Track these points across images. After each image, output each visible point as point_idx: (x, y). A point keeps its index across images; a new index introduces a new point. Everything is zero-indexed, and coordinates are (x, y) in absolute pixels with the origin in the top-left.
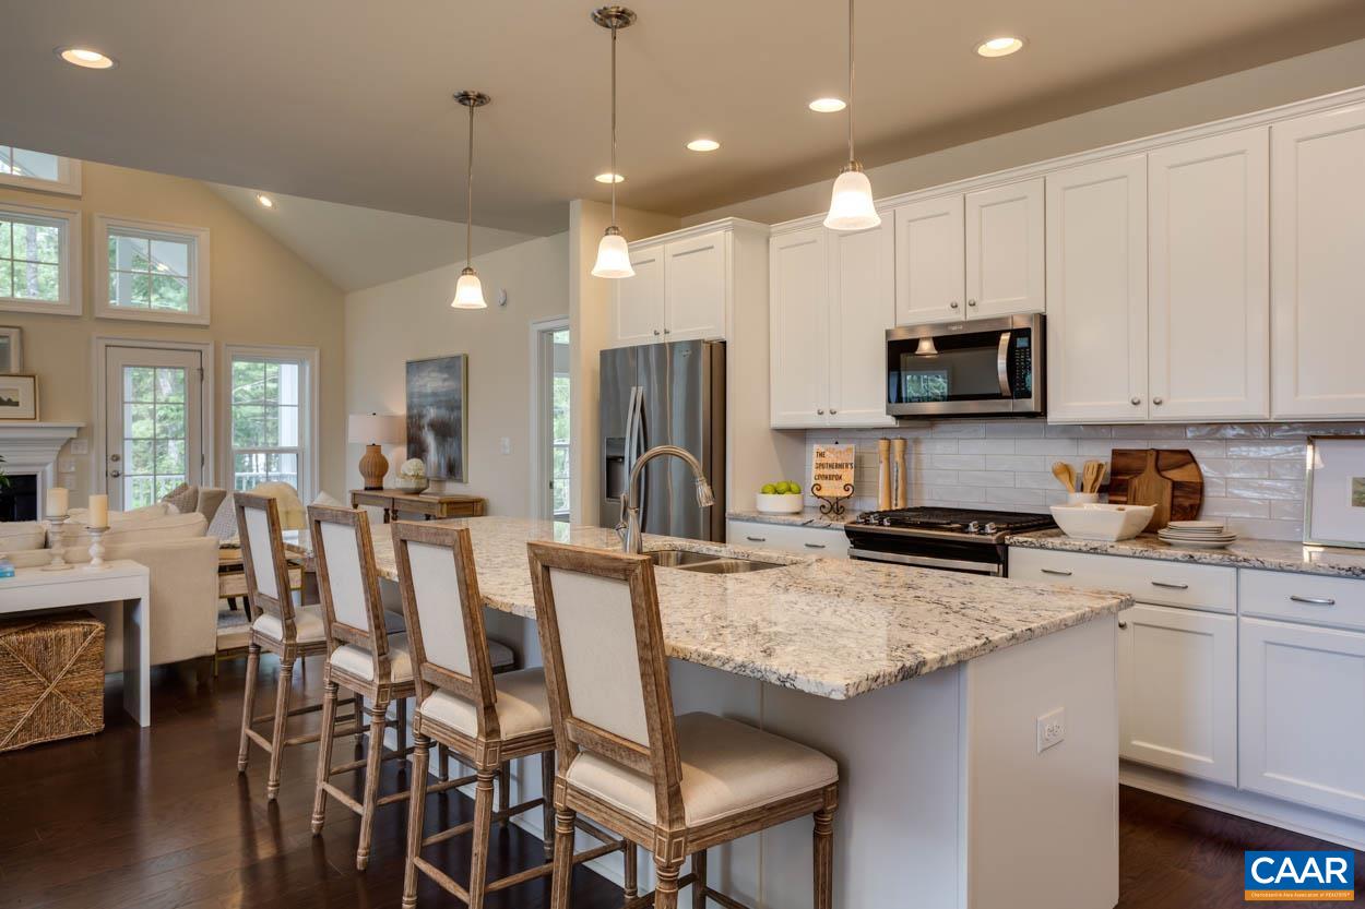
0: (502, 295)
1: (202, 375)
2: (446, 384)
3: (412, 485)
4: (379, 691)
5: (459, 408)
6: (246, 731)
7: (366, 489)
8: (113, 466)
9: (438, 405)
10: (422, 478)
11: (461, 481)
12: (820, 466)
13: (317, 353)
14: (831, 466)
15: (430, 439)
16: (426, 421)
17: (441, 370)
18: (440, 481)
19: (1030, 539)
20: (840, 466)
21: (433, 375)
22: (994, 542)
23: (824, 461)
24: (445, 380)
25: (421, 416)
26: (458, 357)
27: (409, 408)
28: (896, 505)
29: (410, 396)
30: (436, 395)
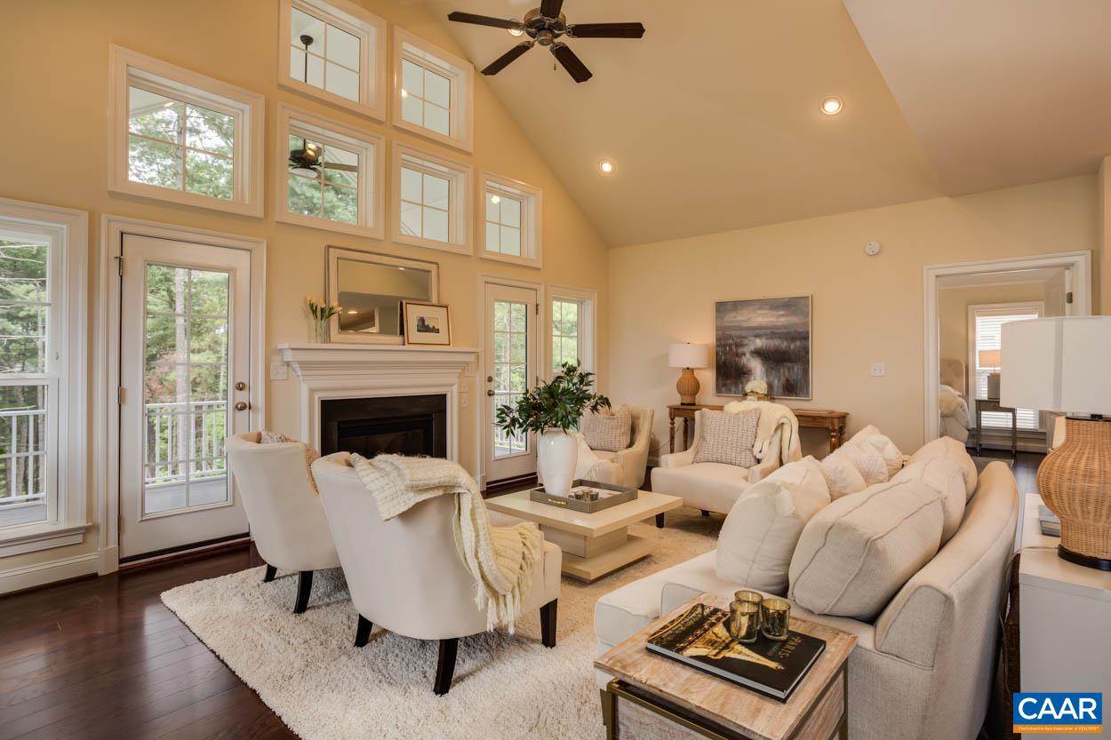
2: (783, 319)
5: (805, 339)
7: (682, 404)
8: (489, 385)
9: (768, 336)
13: (596, 295)
15: (755, 364)
16: (747, 350)
21: (759, 312)
24: (782, 316)
25: (739, 345)
26: (802, 298)
27: (721, 339)
29: (720, 329)
30: (766, 328)
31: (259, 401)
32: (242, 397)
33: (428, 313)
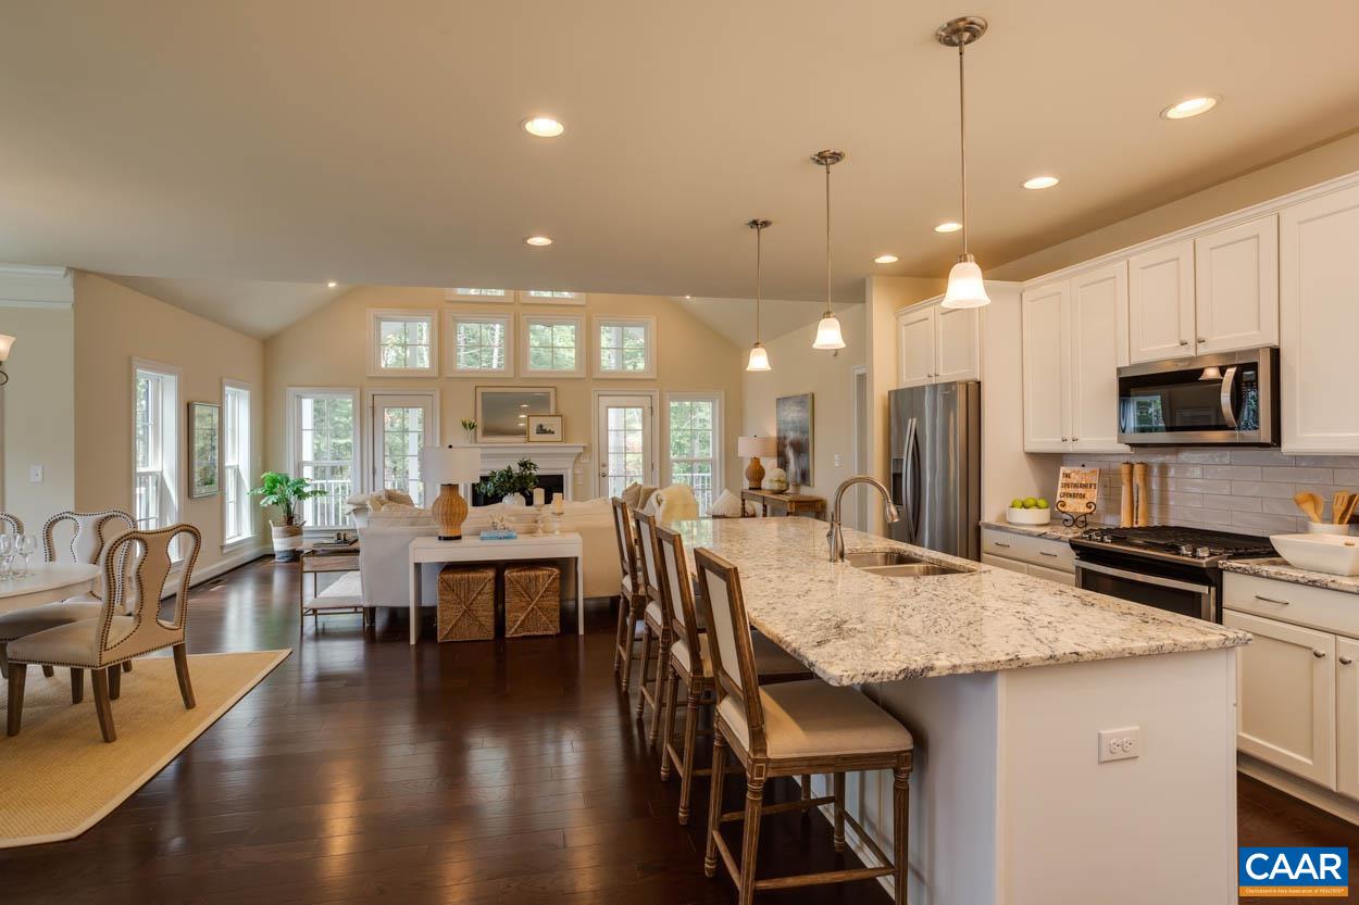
1: (652, 411)
3: (776, 486)
5: (809, 433)
7: (750, 489)
8: (603, 470)
9: (794, 430)
10: (783, 482)
11: (809, 485)
12: (1066, 485)
13: (723, 393)
14: (1076, 486)
15: (790, 454)
16: (788, 441)
17: (797, 405)
18: (795, 485)
19: (1244, 566)
20: (1085, 486)
21: (792, 408)
22: (1204, 566)
23: (1069, 481)
25: (785, 438)
27: (779, 431)
28: (1137, 523)
30: (794, 422)
33: (547, 423)
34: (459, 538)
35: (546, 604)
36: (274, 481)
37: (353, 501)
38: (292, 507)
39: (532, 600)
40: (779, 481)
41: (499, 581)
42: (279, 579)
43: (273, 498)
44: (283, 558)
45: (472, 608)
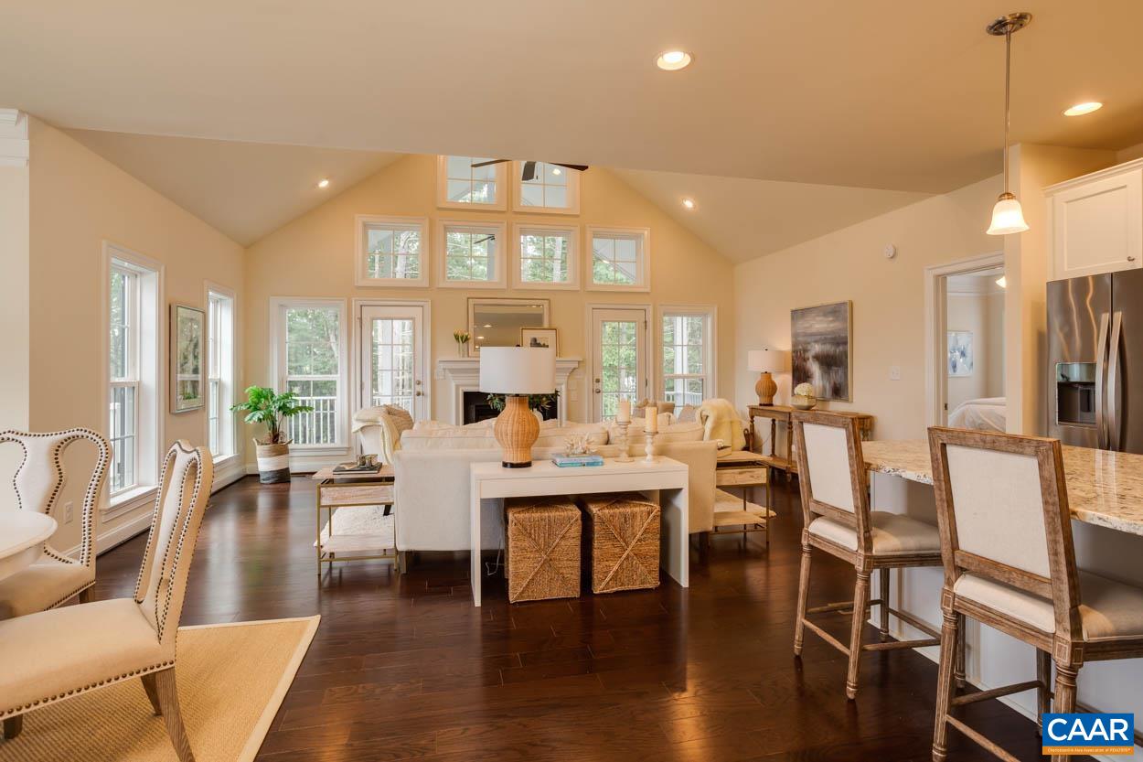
0: (892, 250)
1: (646, 326)
2: (832, 325)
3: (805, 403)
4: (1072, 651)
5: (846, 343)
6: (801, 620)
7: (761, 405)
8: (597, 385)
9: (823, 342)
10: (812, 398)
11: (847, 401)
15: (814, 367)
16: (810, 355)
17: (825, 315)
18: (824, 400)
21: (817, 318)
24: (831, 322)
25: (806, 351)
26: (844, 303)
27: (794, 345)
29: (795, 335)
30: (821, 334)
31: (428, 391)
32: (419, 388)
33: (539, 335)
34: (528, 465)
35: (644, 549)
36: (259, 396)
37: (361, 417)
38: (277, 423)
39: (628, 545)
40: (809, 397)
41: (587, 520)
42: (264, 501)
43: (259, 415)
44: (268, 479)
45: (554, 556)
